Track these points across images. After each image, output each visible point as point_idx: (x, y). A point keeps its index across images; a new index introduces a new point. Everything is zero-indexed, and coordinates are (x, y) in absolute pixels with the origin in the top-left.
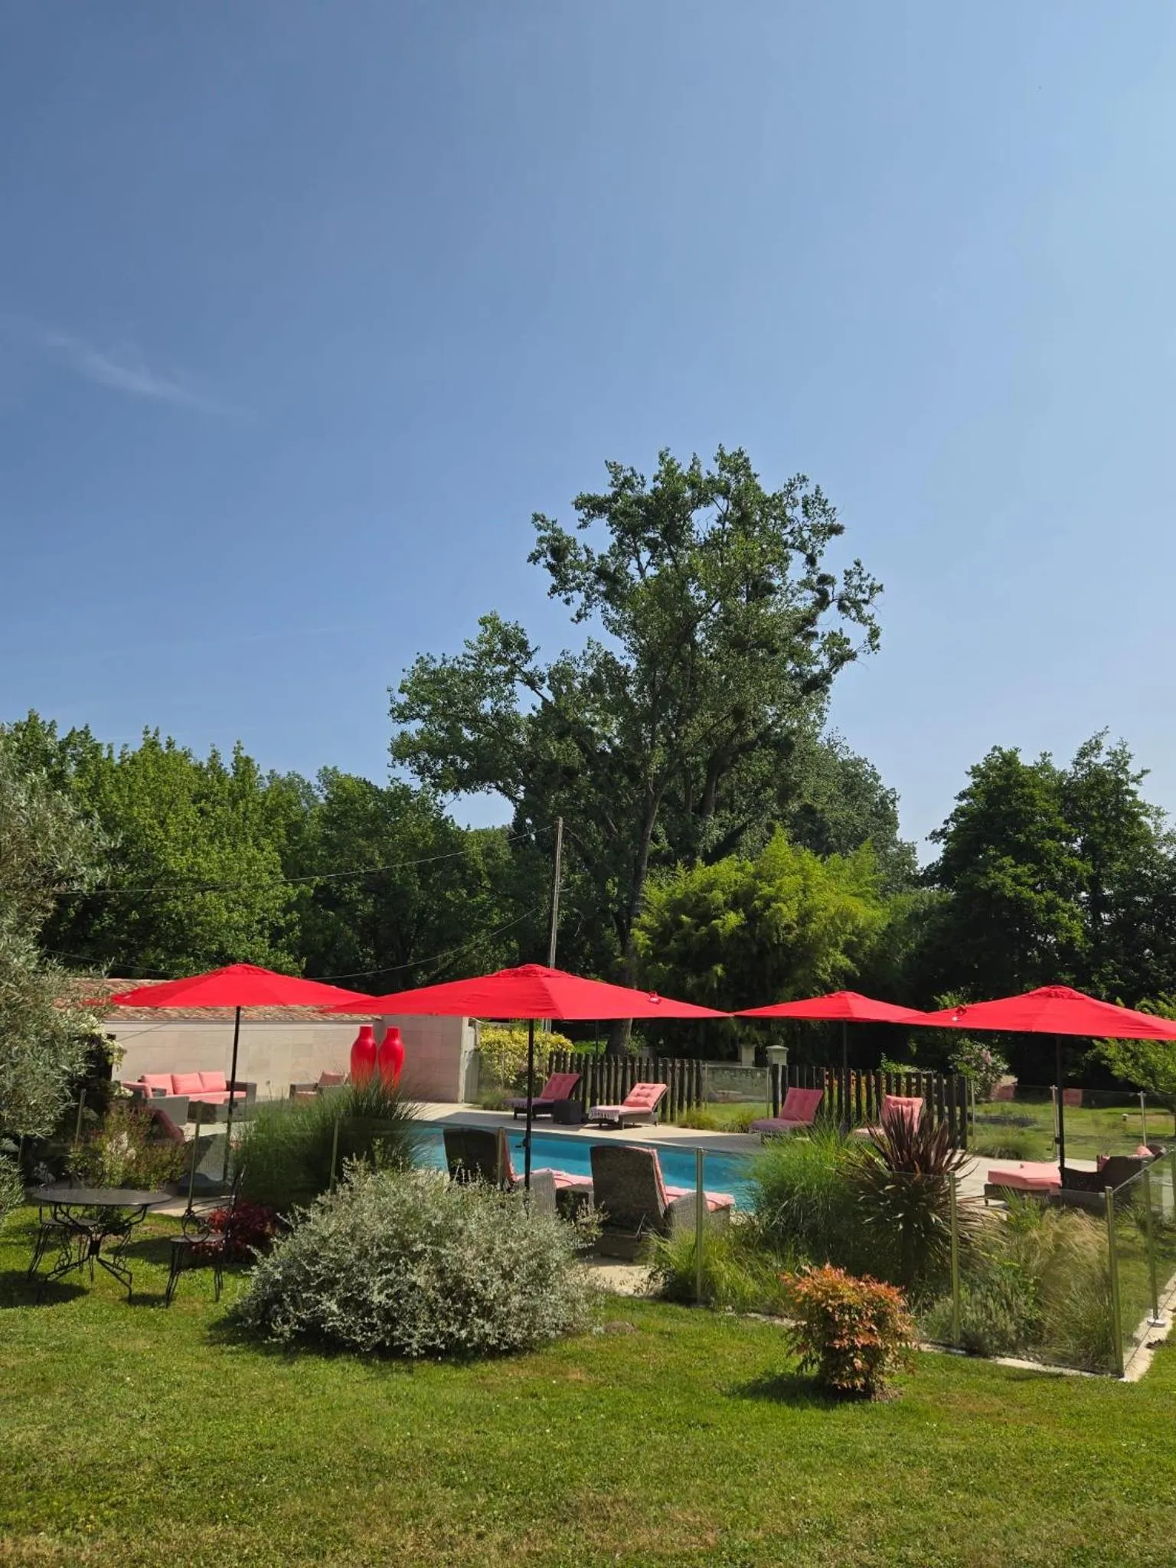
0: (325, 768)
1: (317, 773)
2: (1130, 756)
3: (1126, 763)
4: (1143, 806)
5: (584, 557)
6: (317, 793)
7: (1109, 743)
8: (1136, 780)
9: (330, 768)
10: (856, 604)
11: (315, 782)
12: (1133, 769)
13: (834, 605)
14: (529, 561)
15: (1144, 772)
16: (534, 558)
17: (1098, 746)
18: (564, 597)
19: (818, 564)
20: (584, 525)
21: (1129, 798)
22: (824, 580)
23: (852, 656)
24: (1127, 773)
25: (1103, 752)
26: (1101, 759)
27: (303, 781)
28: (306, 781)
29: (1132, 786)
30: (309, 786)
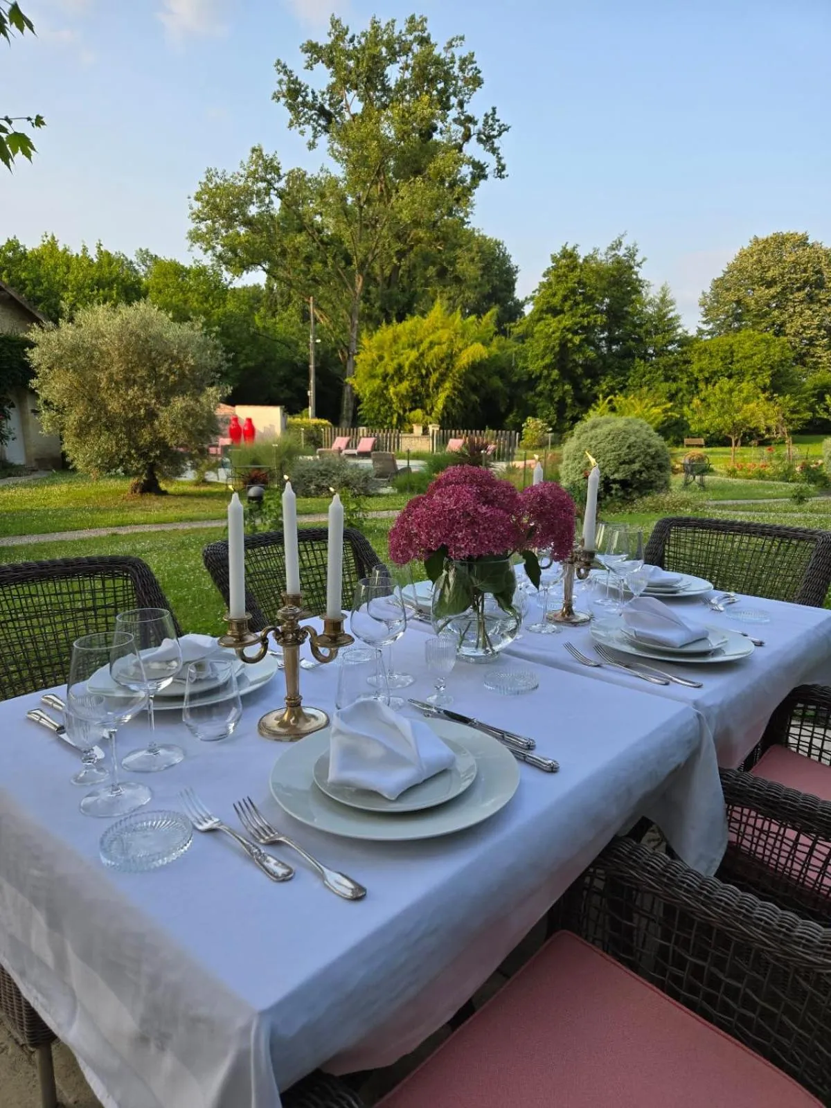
0: (141, 250)
1: (134, 253)
2: (637, 251)
3: (635, 255)
4: (640, 281)
5: (310, 98)
6: (137, 267)
7: (627, 242)
8: (638, 265)
9: (144, 249)
10: (490, 138)
11: (134, 259)
12: (638, 259)
13: (474, 138)
14: (273, 98)
15: (644, 259)
16: (276, 97)
17: (620, 243)
18: (299, 129)
19: (465, 109)
20: (309, 67)
21: (634, 277)
22: (470, 120)
23: (485, 177)
24: (635, 261)
25: (623, 248)
26: (621, 252)
27: (127, 259)
28: (129, 259)
29: (636, 269)
30: (131, 262)
